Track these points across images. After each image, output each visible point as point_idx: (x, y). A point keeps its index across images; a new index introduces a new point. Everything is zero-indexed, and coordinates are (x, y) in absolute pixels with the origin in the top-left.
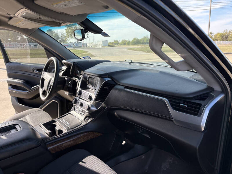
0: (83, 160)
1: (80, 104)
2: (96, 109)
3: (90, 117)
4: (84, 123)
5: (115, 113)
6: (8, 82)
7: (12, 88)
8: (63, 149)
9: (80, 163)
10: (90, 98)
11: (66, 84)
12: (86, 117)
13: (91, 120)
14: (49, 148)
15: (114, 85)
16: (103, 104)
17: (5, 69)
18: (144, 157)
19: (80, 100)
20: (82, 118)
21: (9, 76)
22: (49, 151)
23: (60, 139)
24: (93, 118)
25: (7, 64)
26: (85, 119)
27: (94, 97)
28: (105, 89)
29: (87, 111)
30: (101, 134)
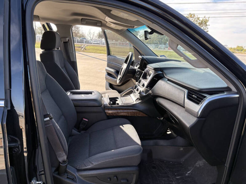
0: (123, 125)
1: (137, 89)
2: (145, 95)
3: (140, 99)
4: (135, 103)
5: (157, 100)
6: (106, 70)
7: (108, 75)
8: (114, 115)
9: (121, 126)
10: (143, 85)
11: (136, 74)
12: (138, 99)
13: (140, 101)
14: (106, 111)
15: (161, 77)
16: (150, 92)
17: (106, 61)
18: (182, 149)
19: (139, 86)
20: (135, 99)
21: (108, 66)
22: (105, 113)
23: (115, 108)
24: (141, 100)
25: (108, 56)
26: (136, 100)
27: (146, 85)
28: (154, 79)
29: (139, 95)
30: (146, 116)
